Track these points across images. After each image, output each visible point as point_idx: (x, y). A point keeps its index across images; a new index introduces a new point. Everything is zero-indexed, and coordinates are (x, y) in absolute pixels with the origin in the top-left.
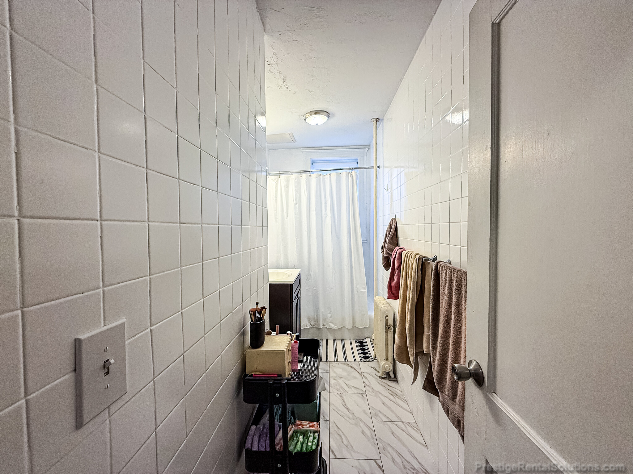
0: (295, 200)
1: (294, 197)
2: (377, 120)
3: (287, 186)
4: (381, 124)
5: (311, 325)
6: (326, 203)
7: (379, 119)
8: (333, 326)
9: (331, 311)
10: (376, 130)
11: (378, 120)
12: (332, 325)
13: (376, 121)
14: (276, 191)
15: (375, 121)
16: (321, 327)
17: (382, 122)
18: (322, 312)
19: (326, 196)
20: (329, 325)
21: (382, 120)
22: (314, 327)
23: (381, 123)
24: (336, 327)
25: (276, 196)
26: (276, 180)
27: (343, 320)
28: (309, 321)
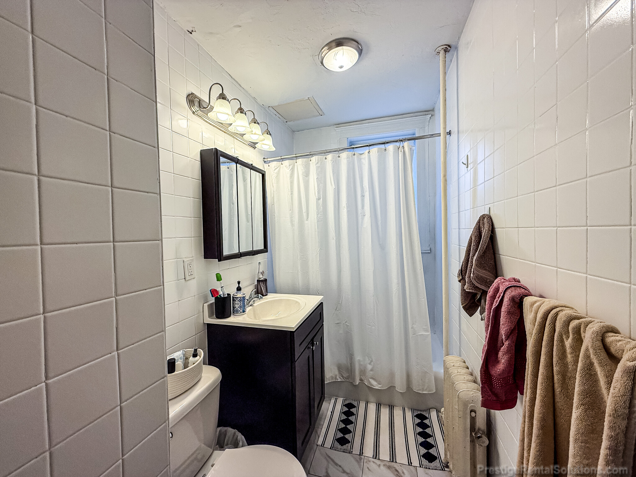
0: (317, 194)
1: (316, 188)
2: (447, 49)
3: (307, 174)
4: (454, 59)
5: (343, 376)
6: (363, 196)
7: (449, 46)
8: (376, 385)
9: (372, 361)
10: (445, 73)
11: (449, 48)
12: (374, 383)
13: (446, 51)
14: (292, 183)
15: (442, 52)
16: (357, 382)
17: (455, 54)
18: (359, 361)
19: (363, 186)
20: (369, 382)
21: (456, 48)
22: (348, 380)
23: (453, 55)
24: (380, 387)
25: (291, 190)
26: (291, 167)
27: (392, 375)
28: (339, 371)
